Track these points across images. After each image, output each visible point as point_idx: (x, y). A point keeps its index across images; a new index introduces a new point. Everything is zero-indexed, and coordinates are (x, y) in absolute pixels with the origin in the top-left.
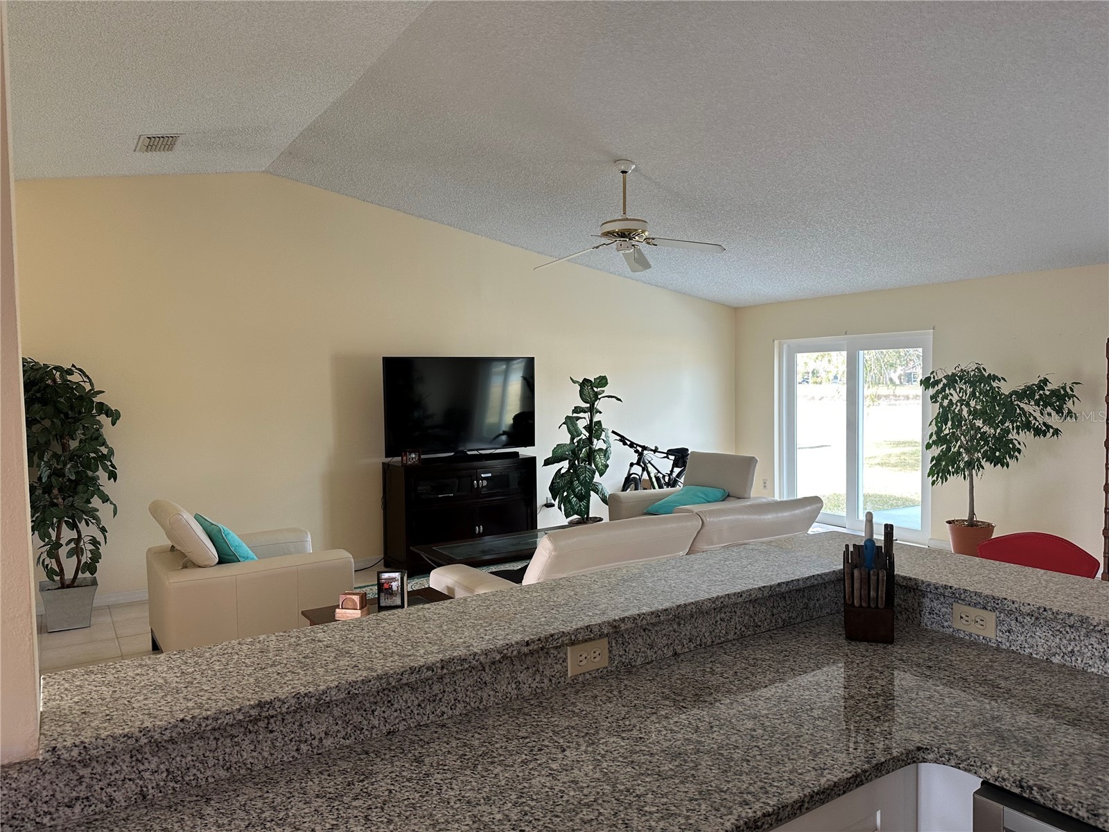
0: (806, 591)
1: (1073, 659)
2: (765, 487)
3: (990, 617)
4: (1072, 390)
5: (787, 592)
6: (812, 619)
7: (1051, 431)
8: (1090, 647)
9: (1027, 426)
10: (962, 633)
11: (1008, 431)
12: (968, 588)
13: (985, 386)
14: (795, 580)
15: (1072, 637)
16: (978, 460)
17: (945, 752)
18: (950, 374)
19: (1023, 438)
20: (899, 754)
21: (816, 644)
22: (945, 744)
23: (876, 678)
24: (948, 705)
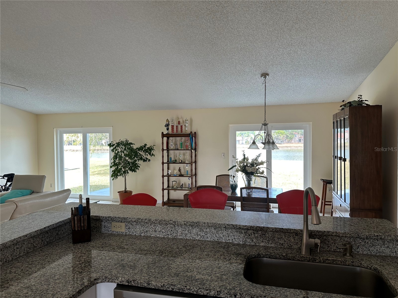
0: (57, 228)
1: (147, 233)
2: (51, 186)
3: (123, 225)
4: (153, 147)
5: (49, 230)
6: (60, 238)
7: (148, 160)
8: (152, 228)
9: (141, 159)
10: (115, 232)
11: (136, 161)
12: (116, 216)
13: (129, 146)
14: (52, 225)
15: (147, 226)
16: (127, 170)
17: (104, 278)
18: (118, 142)
19: (140, 163)
20: (87, 284)
21: (60, 248)
22: (105, 275)
23: (83, 256)
24: (107, 260)
